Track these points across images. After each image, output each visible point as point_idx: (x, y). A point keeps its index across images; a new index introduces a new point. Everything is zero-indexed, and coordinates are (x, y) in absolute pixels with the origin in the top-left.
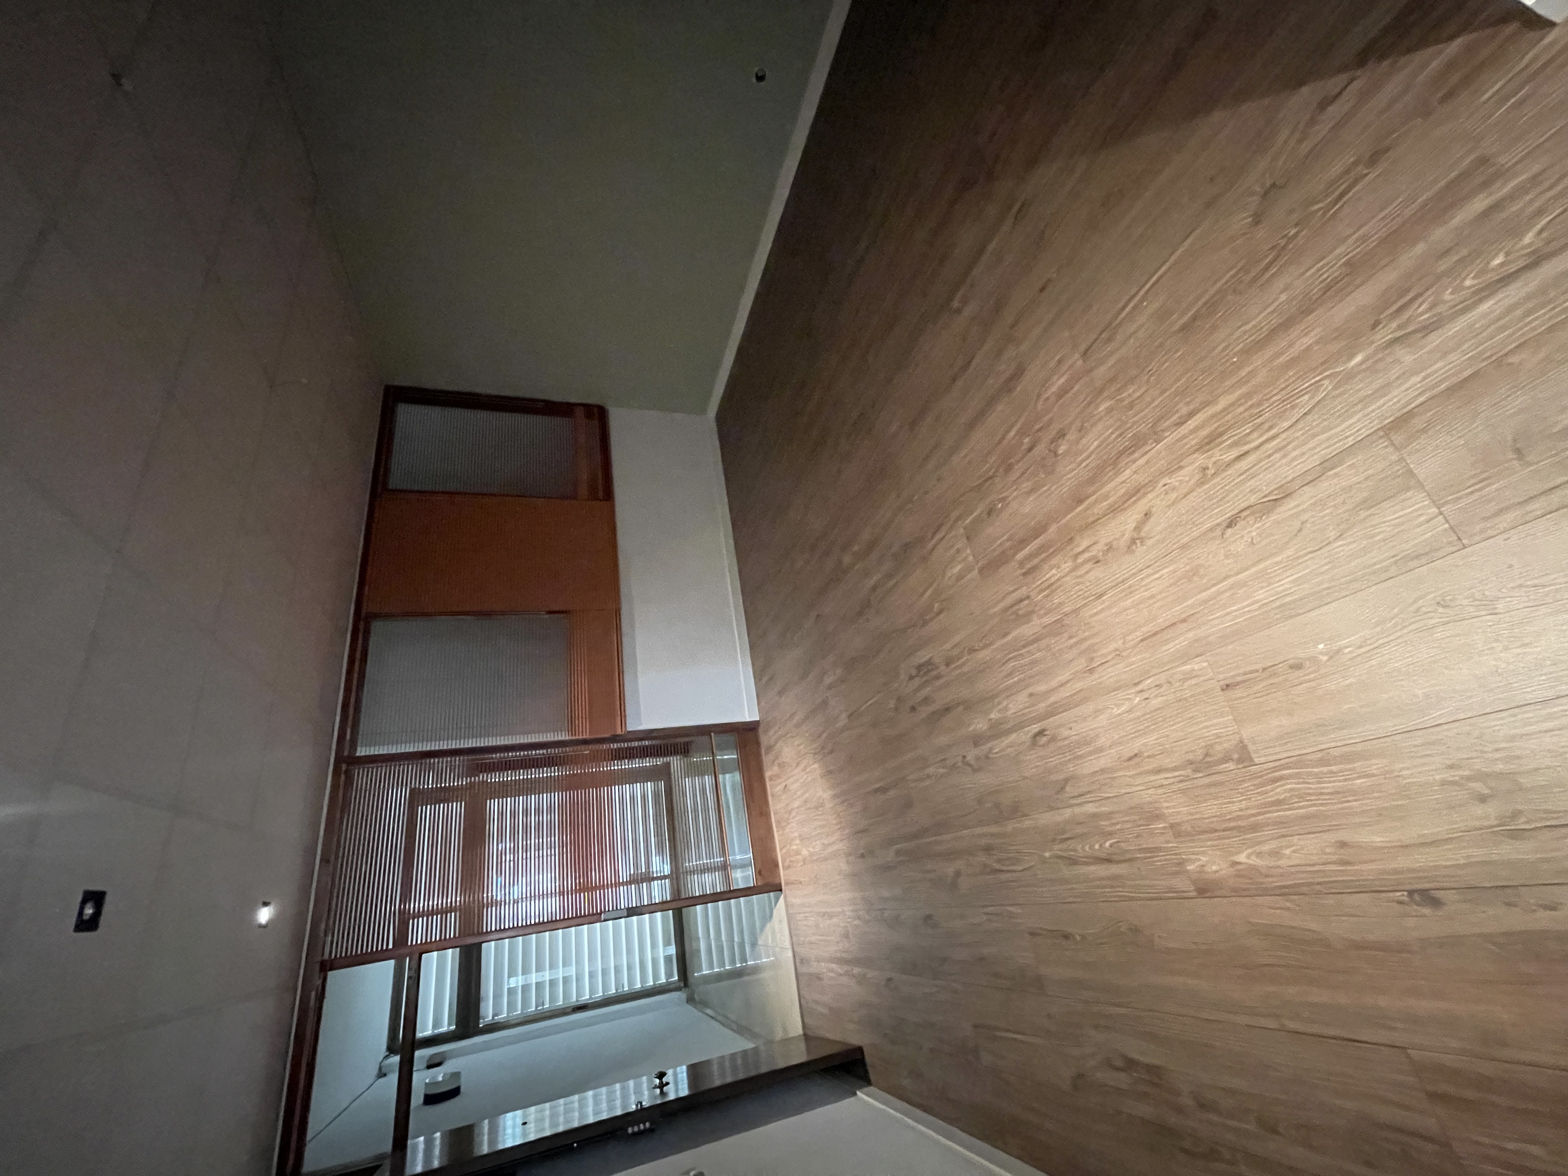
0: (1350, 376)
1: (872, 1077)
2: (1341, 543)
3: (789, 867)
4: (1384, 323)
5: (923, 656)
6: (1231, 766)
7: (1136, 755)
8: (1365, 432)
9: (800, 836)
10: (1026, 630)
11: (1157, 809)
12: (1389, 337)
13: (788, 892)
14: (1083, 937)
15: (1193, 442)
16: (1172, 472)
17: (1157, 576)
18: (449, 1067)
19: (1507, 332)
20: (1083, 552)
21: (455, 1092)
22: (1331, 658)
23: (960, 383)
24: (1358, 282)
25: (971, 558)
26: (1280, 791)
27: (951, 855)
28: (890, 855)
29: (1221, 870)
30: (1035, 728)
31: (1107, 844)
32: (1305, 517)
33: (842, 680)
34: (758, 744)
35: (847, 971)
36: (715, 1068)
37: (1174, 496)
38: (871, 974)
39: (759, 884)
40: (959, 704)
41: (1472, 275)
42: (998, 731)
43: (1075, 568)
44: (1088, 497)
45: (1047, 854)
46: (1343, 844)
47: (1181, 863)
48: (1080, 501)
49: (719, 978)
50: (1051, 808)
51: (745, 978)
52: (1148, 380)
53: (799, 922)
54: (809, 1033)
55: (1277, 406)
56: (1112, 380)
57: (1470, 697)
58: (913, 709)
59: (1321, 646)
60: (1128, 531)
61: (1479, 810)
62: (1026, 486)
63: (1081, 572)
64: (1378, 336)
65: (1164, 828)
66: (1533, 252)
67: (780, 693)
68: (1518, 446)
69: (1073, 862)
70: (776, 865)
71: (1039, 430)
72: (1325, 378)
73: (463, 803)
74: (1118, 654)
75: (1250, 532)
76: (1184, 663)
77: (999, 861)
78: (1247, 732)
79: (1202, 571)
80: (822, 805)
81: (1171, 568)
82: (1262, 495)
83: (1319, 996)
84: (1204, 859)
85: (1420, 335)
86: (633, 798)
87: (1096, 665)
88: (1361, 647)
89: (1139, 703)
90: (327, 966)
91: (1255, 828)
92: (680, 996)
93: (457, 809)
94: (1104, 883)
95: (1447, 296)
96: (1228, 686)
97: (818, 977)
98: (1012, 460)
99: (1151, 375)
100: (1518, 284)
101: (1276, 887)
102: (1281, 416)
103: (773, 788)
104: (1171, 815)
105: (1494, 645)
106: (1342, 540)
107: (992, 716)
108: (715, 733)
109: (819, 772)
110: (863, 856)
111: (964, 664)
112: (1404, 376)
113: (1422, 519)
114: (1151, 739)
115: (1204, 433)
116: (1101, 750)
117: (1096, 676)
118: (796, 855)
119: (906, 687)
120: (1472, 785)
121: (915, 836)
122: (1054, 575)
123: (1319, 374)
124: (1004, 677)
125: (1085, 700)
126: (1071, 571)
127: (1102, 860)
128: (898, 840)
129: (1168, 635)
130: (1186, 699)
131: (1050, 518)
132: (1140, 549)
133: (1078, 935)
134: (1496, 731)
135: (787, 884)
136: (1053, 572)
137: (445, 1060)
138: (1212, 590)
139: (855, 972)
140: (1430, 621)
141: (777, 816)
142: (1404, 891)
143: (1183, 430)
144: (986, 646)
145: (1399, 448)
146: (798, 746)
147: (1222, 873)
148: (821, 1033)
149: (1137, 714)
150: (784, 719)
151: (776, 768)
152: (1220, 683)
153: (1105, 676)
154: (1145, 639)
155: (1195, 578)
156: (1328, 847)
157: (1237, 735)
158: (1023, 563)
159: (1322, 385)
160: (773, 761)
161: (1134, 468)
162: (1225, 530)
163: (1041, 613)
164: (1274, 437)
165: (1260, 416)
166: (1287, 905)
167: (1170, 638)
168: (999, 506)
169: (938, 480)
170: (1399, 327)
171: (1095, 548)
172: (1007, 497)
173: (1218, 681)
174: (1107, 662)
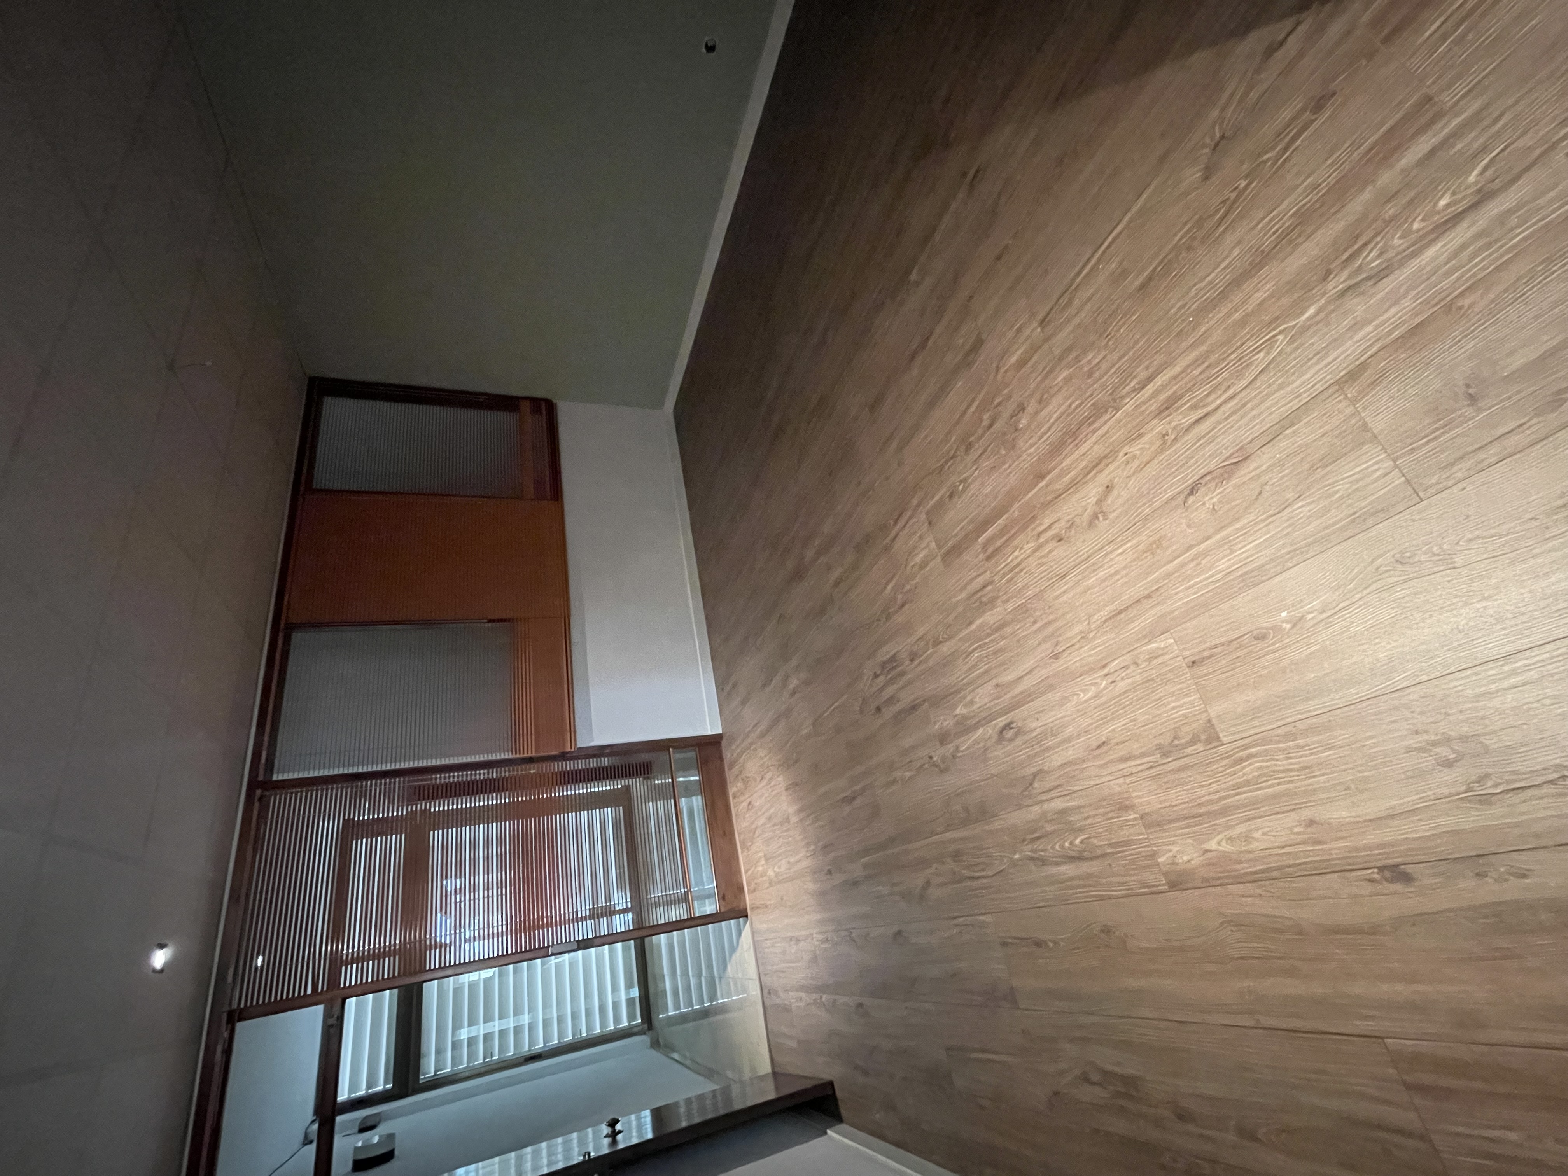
0: (1304, 329)
1: (844, 1112)
2: (1300, 504)
3: (754, 890)
4: (1335, 273)
5: (885, 653)
6: (1200, 747)
7: (1104, 743)
8: (1319, 387)
9: (765, 856)
10: (990, 618)
11: (1127, 799)
12: (1341, 287)
13: (754, 918)
14: (1056, 943)
15: (1153, 408)
16: (1133, 439)
17: (1120, 551)
18: (383, 1129)
19: (1456, 275)
20: (1045, 530)
21: (388, 1156)
22: (1294, 625)
23: (919, 360)
24: (1309, 231)
25: (933, 544)
26: (1250, 770)
27: (923, 863)
28: (856, 870)
29: (1192, 860)
30: (1001, 721)
31: (1078, 841)
32: (1264, 479)
33: (807, 683)
34: (721, 758)
35: (815, 1000)
36: (682, 1110)
37: (1136, 463)
38: (842, 1000)
39: (723, 910)
40: (924, 701)
41: (1420, 218)
42: (965, 727)
43: (1039, 547)
44: (1049, 473)
45: (1017, 856)
46: (1311, 823)
47: (1153, 855)
48: (1042, 477)
49: (683, 1019)
50: (1020, 807)
51: (711, 1019)
52: (1106, 345)
53: (766, 950)
54: (777, 1069)
55: (1234, 364)
56: (1069, 349)
57: (1432, 658)
58: (878, 709)
59: (1284, 614)
60: (1090, 507)
61: (1447, 776)
62: (986, 464)
63: (1046, 550)
64: (1330, 286)
65: (1135, 819)
66: (1479, 191)
67: (744, 703)
68: (1471, 391)
69: (1044, 862)
70: (741, 889)
71: (999, 404)
72: (1280, 333)
73: (403, 836)
74: (1084, 637)
75: (1212, 498)
76: (1149, 642)
77: (969, 867)
78: (1214, 711)
79: (1165, 544)
80: (788, 820)
81: (1134, 542)
82: (1224, 458)
83: (1293, 987)
84: (1175, 849)
85: (1370, 283)
86: (591, 826)
87: (1061, 650)
88: (1324, 611)
89: (1106, 688)
90: (236, 1016)
91: (1224, 812)
92: (645, 1039)
93: (396, 842)
94: (1075, 883)
95: (1396, 241)
96: (1194, 662)
97: (787, 1009)
98: (972, 439)
99: (1109, 340)
100: (1465, 224)
101: (1247, 873)
102: (1239, 375)
103: (738, 807)
104: (1141, 804)
105: (1454, 601)
106: (1302, 500)
107: (958, 711)
108: (674, 748)
109: (783, 785)
110: (830, 872)
111: (928, 658)
112: (1355, 327)
113: (1378, 474)
114: (1118, 725)
115: (1163, 397)
116: (1068, 740)
117: (1061, 661)
118: (762, 876)
119: (871, 686)
120: (1438, 750)
121: (883, 846)
122: (1017, 557)
123: (1274, 329)
124: (970, 669)
125: (1051, 688)
126: (1035, 551)
127: (1072, 859)
128: (866, 852)
129: (1132, 612)
130: (1153, 680)
131: (1012, 497)
132: (1102, 524)
133: (1051, 941)
134: (1459, 691)
135: (752, 909)
136: (1016, 554)
137: (379, 1123)
138: (1175, 562)
139: (824, 999)
140: (1391, 580)
141: (742, 837)
142: (1374, 868)
143: (1142, 395)
144: (950, 638)
145: (1354, 401)
146: (762, 758)
147: (1193, 862)
148: (791, 1070)
149: (1104, 699)
150: (747, 730)
151: (740, 784)
152: (1186, 660)
153: (1071, 661)
154: (1110, 618)
155: (1158, 551)
156: (1296, 826)
157: (1205, 715)
158: (985, 546)
159: (1277, 340)
160: (737, 776)
161: (1094, 438)
162: (1186, 498)
163: (1005, 597)
164: (1232, 398)
165: (1218, 376)
166: (1258, 891)
167: (1135, 616)
168: (961, 487)
169: (899, 465)
170: (1350, 277)
171: (1056, 525)
172: (969, 477)
173: (1184, 659)
174: (1073, 645)
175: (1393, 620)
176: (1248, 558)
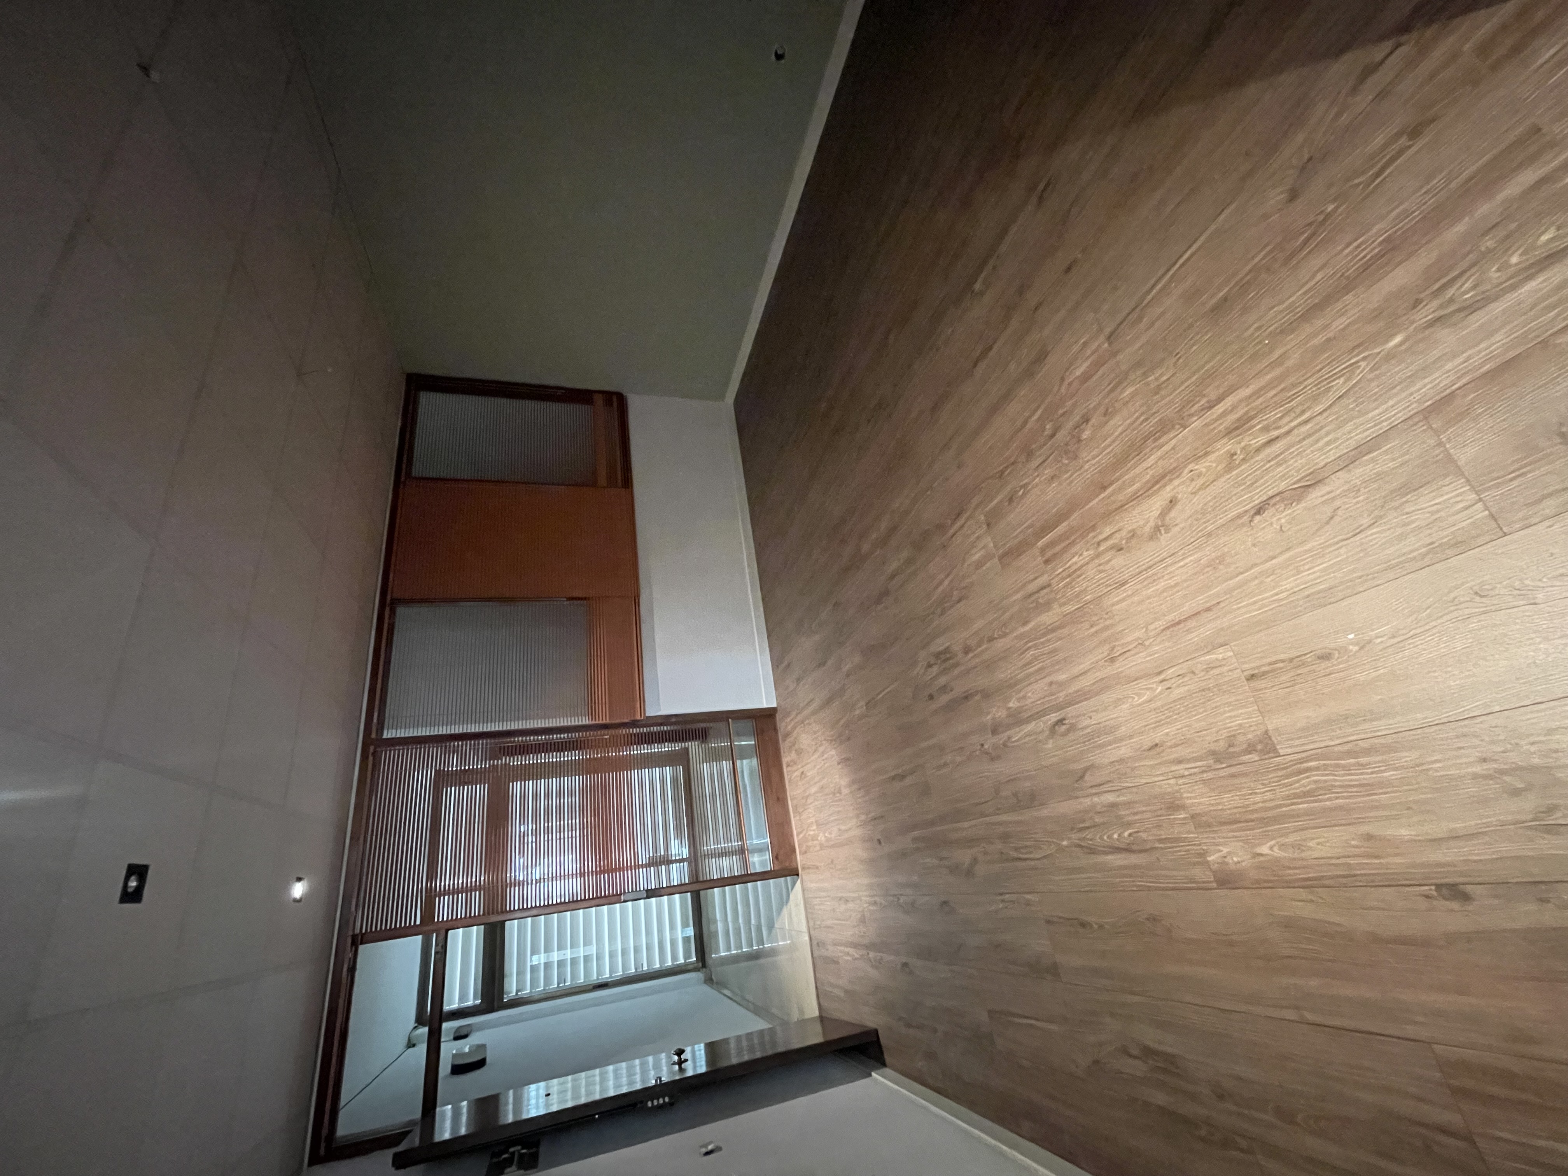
0: (1389, 357)
1: (887, 1058)
2: (1375, 530)
3: (806, 852)
4: (1424, 303)
5: (939, 645)
6: (1255, 756)
7: (1156, 745)
8: (1402, 416)
9: (816, 821)
10: (1047, 618)
11: (1178, 799)
12: (1430, 317)
13: (805, 877)
14: (1101, 927)
15: (1222, 427)
16: (1200, 457)
17: (1182, 564)
18: (475, 1039)
19: (1555, 311)
20: (1106, 539)
21: (480, 1064)
22: (1362, 648)
24: (1398, 259)
25: (991, 545)
26: (1305, 783)
27: (970, 842)
28: (906, 842)
29: (1242, 861)
30: (1054, 717)
31: (1126, 834)
32: (1338, 503)
33: (861, 667)
34: (775, 730)
35: (862, 955)
36: (732, 1046)
37: (1201, 481)
38: (888, 958)
39: (776, 868)
40: (977, 693)
41: (1519, 252)
42: (1017, 719)
43: (1098, 556)
44: (1111, 484)
45: (1065, 843)
46: (1369, 837)
47: (1203, 854)
48: (1104, 488)
49: (735, 960)
50: (1069, 797)
51: (762, 961)
52: (1176, 363)
53: (816, 907)
54: (825, 1015)
55: (1312, 388)
56: (1138, 363)
57: (1507, 689)
58: (931, 697)
59: (1351, 636)
60: (1152, 520)
61: (1513, 804)
62: (1048, 471)
63: (1107, 557)
64: (1419, 316)
65: (1185, 818)
67: (798, 681)
68: (1563, 430)
69: (1092, 851)
70: (794, 851)
71: (1062, 415)
72: (1364, 359)
73: (486, 785)
74: (1140, 643)
75: (1280, 519)
76: (1207, 653)
77: (1016, 849)
78: (1273, 723)
79: (1228, 560)
80: (840, 791)
81: (1196, 556)
82: (1293, 481)
84: (1225, 850)
85: (1462, 315)
86: (652, 783)
87: (1117, 654)
88: (1394, 637)
89: (1160, 693)
90: (358, 940)
91: (1275, 820)
92: (699, 975)
93: (481, 790)
94: (1123, 872)
95: (1493, 274)
96: (1253, 675)
97: (835, 961)
98: (1034, 446)
99: (1179, 358)
101: (1299, 879)
102: (1315, 399)
103: (791, 774)
104: (1193, 805)
105: (1533, 636)
106: (1378, 526)
107: (1011, 704)
108: (733, 719)
109: (836, 759)
110: (879, 842)
111: (983, 652)
112: (1445, 358)
113: (1461, 505)
114: (1172, 729)
115: (1233, 417)
116: (1121, 740)
117: (1117, 664)
118: (813, 840)
119: (924, 674)
120: (1507, 779)
121: (932, 823)
122: (1076, 563)
123: (1357, 355)
124: (1025, 665)
125: (1107, 688)
126: (1092, 559)
127: (1117, 850)
128: (915, 827)
129: (1191, 624)
130: (1209, 689)
131: (1073, 505)
132: (1164, 538)
133: (1096, 924)
134: (1532, 724)
135: (803, 868)
136: (1074, 560)
137: (470, 1033)
138: (1237, 579)
139: (870, 956)
140: (1467, 611)
141: (795, 802)
142: (1431, 885)
143: (1213, 414)
144: (1005, 635)
145: (1437, 433)
146: (815, 733)
147: (1244, 864)
148: (836, 1015)
149: (1159, 704)
150: (801, 705)
151: (793, 755)
152: (1245, 673)
153: (1127, 666)
154: (1168, 628)
155: (1221, 567)
156: (1353, 839)
157: (1262, 727)
158: (1043, 551)
159: (1360, 366)
160: (790, 747)
161: (1159, 453)
162: (1253, 516)
163: (1062, 600)
164: (1306, 422)
165: (1293, 400)
166: (1310, 897)
167: (1194, 627)
168: (1021, 493)
169: (958, 467)
170: (1441, 307)
171: (1117, 535)
172: (1028, 484)
173: (1243, 671)
174: (1129, 651)
175: (1468, 650)
176: (1315, 579)
